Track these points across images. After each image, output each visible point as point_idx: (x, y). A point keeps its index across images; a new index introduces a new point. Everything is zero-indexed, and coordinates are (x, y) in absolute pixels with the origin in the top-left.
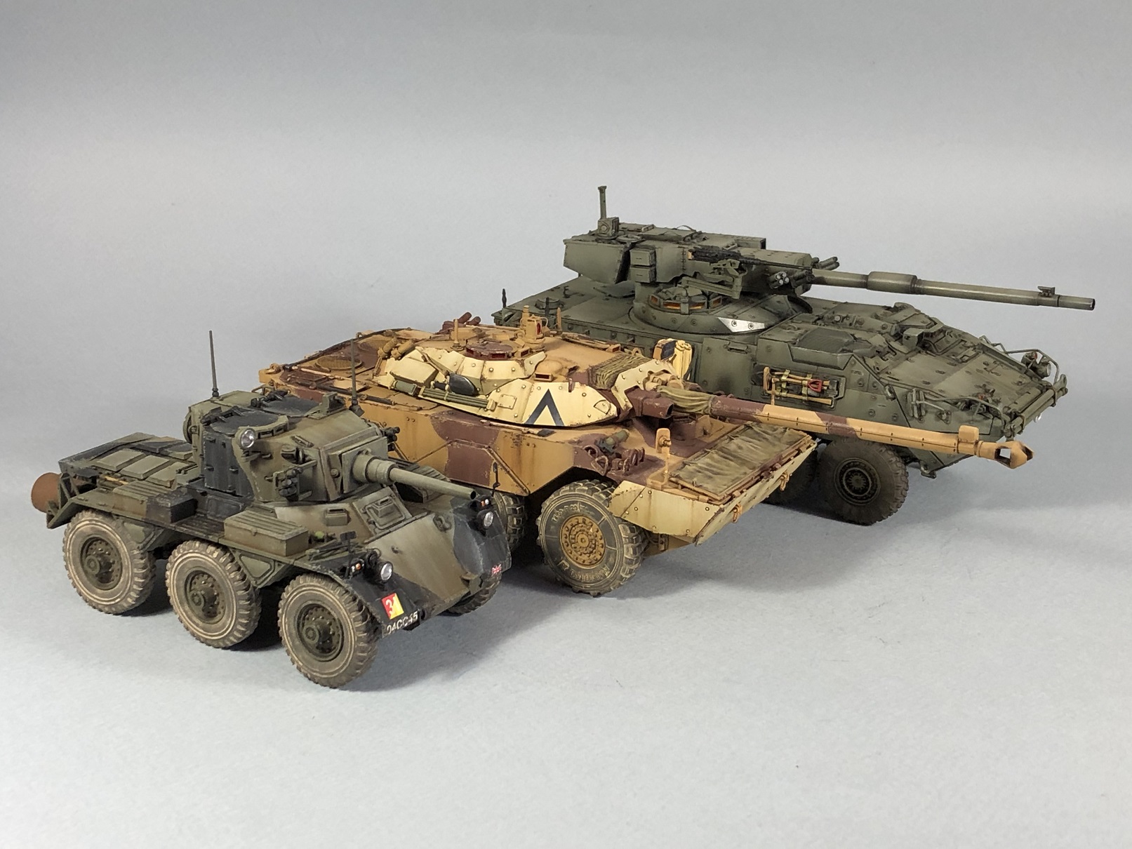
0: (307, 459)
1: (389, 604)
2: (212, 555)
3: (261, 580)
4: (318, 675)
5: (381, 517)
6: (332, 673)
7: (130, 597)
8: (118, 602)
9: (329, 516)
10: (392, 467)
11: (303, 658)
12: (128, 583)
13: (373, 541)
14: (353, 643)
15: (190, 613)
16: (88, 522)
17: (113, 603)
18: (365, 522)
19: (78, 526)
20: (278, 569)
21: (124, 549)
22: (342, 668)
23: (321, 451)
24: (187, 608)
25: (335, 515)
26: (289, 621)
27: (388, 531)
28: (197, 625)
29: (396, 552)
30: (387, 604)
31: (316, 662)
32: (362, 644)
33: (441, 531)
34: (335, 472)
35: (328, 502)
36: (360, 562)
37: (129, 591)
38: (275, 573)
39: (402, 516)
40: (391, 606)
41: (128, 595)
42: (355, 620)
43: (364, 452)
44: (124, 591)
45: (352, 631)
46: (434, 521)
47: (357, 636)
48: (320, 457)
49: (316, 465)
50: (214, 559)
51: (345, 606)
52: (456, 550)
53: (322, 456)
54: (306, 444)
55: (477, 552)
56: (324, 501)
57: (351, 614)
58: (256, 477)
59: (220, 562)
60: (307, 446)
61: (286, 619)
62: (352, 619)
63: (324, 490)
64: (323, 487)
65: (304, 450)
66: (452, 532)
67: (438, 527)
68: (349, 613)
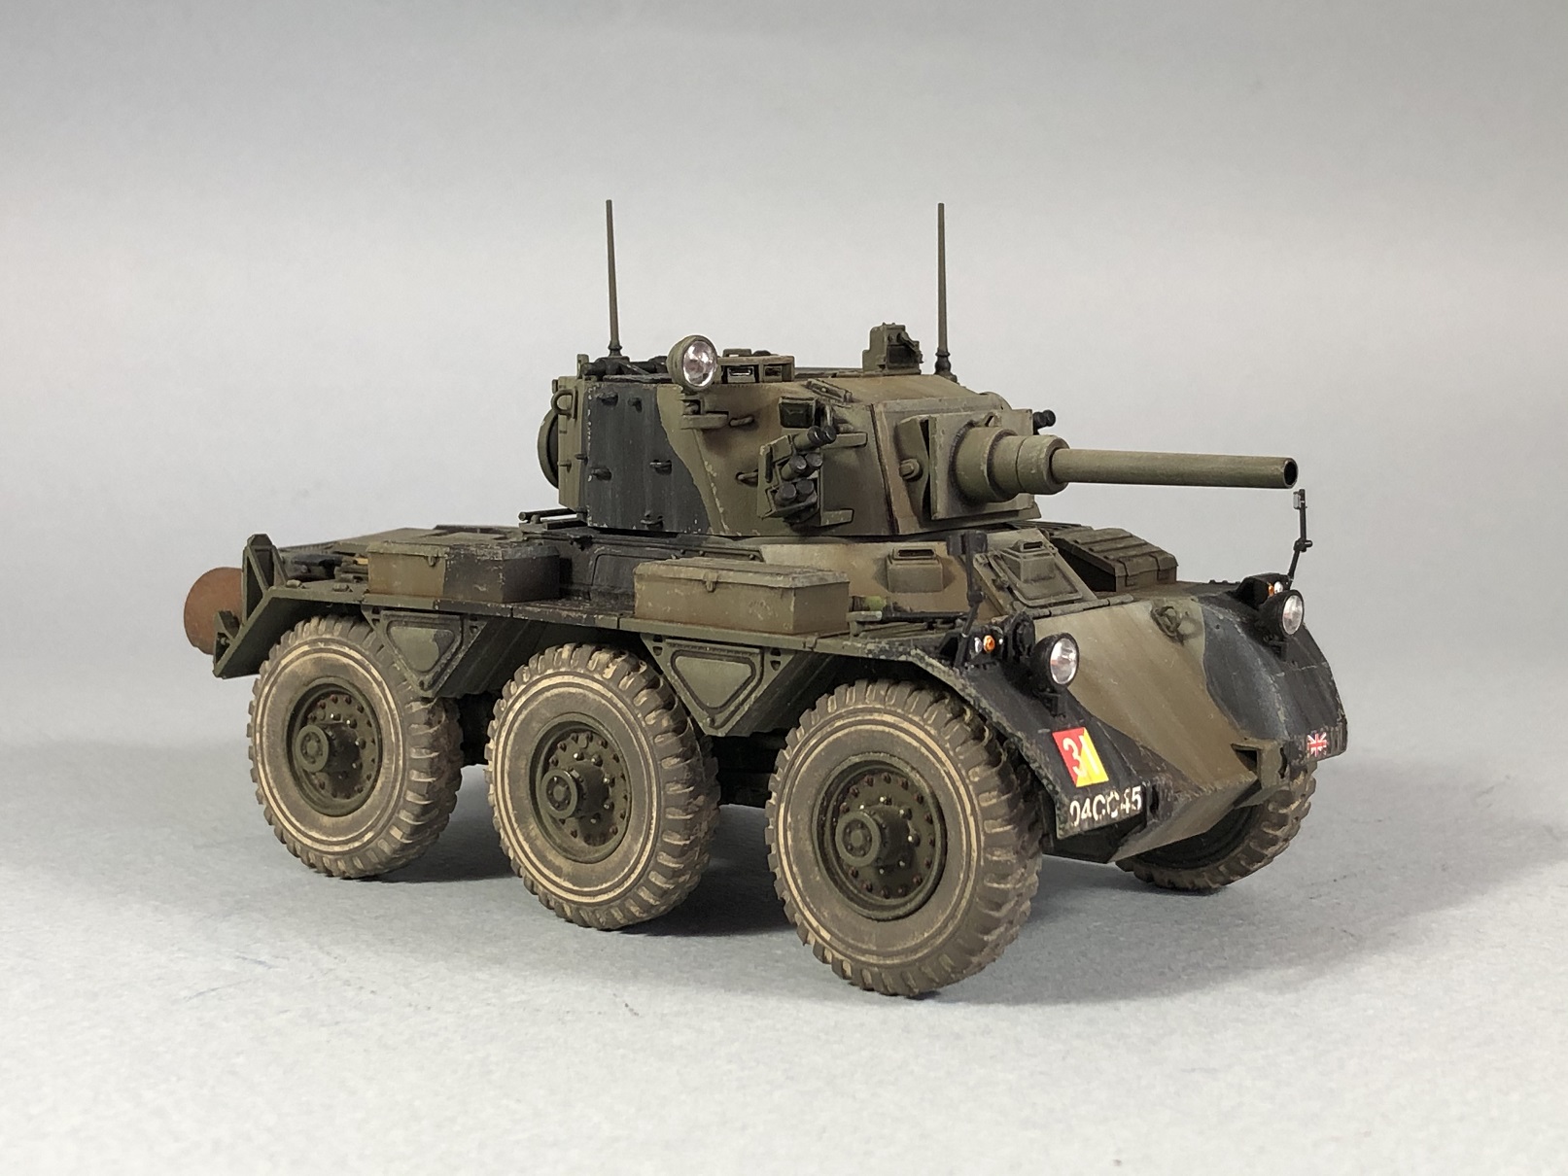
0: (843, 427)
1: (1071, 749)
2: (601, 673)
3: (727, 713)
4: (873, 959)
5: (1026, 581)
6: (915, 950)
7: (399, 824)
8: (370, 841)
9: (895, 566)
11: (834, 917)
12: (394, 787)
14: (975, 855)
15: (540, 842)
16: (306, 648)
17: (357, 844)
19: (284, 662)
20: (771, 675)
21: (386, 701)
22: (940, 932)
24: (534, 829)
25: (913, 565)
26: (796, 821)
27: (1045, 613)
28: (558, 872)
30: (1066, 747)
31: (867, 926)
32: (998, 856)
33: (1173, 639)
34: (912, 465)
35: (895, 537)
36: (994, 635)
37: (396, 809)
38: (764, 686)
39: (1073, 590)
40: (1075, 755)
41: (393, 821)
42: (981, 788)
43: (982, 421)
44: (384, 810)
45: (971, 820)
46: (1153, 615)
47: (985, 834)
48: (878, 423)
49: (865, 445)
50: (607, 683)
51: (951, 753)
52: (1213, 685)
53: (882, 423)
54: (840, 397)
55: (1269, 690)
56: (882, 534)
57: (970, 773)
58: (715, 475)
59: (620, 690)
60: (842, 400)
61: (789, 819)
62: (971, 787)
63: (884, 508)
64: (882, 500)
65: (836, 408)
66: (1199, 644)
67: (1163, 630)
68: (964, 772)
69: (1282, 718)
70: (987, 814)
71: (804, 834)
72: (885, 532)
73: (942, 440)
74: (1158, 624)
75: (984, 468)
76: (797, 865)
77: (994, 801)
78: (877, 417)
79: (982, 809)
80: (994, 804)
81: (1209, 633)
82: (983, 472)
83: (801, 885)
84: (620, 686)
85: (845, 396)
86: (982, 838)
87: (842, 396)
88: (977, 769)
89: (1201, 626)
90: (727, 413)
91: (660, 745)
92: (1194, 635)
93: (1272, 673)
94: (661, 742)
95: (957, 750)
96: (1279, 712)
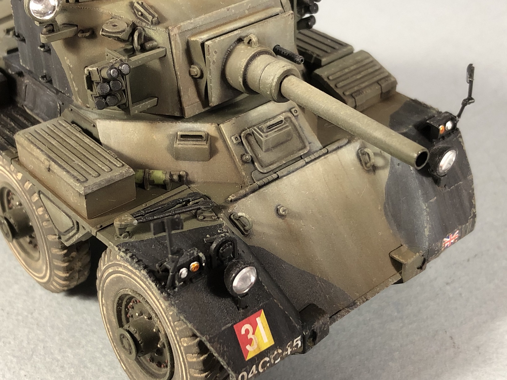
0: (149, 45)
1: (247, 331)
5: (267, 150)
9: (180, 145)
10: (286, 75)
13: (245, 196)
18: (237, 160)
23: (172, 34)
25: (190, 145)
27: (275, 176)
29: (281, 216)
30: (243, 332)
33: (368, 171)
34: (195, 70)
35: (181, 117)
36: (198, 259)
38: (81, 235)
39: (305, 147)
40: (250, 336)
42: (187, 351)
43: (246, 40)
46: (358, 155)
47: (190, 375)
48: (172, 43)
49: (165, 56)
50: (18, 181)
51: (172, 324)
52: (388, 204)
53: (176, 41)
54: (149, 21)
55: (423, 214)
56: (176, 115)
57: (182, 339)
58: (71, 66)
59: (25, 189)
60: (150, 23)
61: (104, 301)
62: (182, 348)
63: (177, 98)
64: (176, 93)
65: (146, 29)
66: (384, 175)
67: (362, 165)
68: (178, 338)
69: (427, 233)
70: (191, 365)
71: (111, 313)
72: (177, 114)
73: (214, 57)
74: (360, 160)
75: (241, 80)
76: (109, 325)
77: (195, 360)
78: (172, 38)
79: (188, 362)
80: (195, 362)
81: (392, 168)
82: (240, 83)
83: (111, 336)
84: (25, 186)
85: (152, 21)
86: (188, 376)
87: (150, 21)
88: (186, 339)
89: (388, 162)
90: (77, 26)
91: (46, 227)
92: (383, 168)
93: (427, 200)
94: (46, 226)
95: (175, 323)
96: (426, 229)
